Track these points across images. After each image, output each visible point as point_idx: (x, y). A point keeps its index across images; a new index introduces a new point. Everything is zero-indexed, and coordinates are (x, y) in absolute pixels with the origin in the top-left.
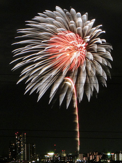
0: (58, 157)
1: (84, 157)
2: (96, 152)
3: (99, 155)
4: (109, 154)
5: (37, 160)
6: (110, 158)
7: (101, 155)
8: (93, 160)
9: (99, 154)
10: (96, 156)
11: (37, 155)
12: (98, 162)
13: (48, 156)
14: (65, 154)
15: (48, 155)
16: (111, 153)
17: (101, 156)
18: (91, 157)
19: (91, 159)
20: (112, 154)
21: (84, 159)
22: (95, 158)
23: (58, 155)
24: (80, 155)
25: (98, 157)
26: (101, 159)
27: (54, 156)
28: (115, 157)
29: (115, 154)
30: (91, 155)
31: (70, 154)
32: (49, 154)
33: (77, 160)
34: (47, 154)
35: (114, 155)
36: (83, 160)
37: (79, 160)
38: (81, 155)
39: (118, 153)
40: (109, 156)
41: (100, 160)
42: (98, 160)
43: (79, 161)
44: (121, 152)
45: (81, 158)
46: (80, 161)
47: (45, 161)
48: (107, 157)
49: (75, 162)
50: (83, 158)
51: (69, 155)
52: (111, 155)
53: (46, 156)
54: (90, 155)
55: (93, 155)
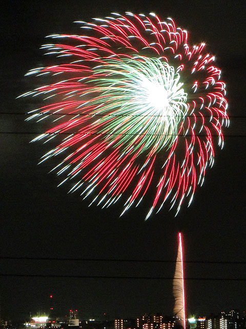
0: (60, 328)
1: (126, 327)
2: (158, 315)
3: (167, 323)
4: (192, 320)
7: (171, 323)
10: (159, 324)
11: (4, 324)
13: (34, 326)
14: (78, 320)
15: (34, 322)
16: (197, 318)
17: (171, 326)
20: (199, 320)
23: (58, 322)
24: (118, 322)
25: (163, 327)
27: (48, 324)
28: (209, 328)
29: (207, 319)
30: (145, 322)
31: (91, 320)
32: (36, 319)
34: (29, 320)
35: (206, 323)
38: (120, 322)
39: (215, 317)
44: (223, 314)
51: (89, 322)
52: (199, 323)
53: (27, 324)
54: (142, 323)
55: (152, 321)
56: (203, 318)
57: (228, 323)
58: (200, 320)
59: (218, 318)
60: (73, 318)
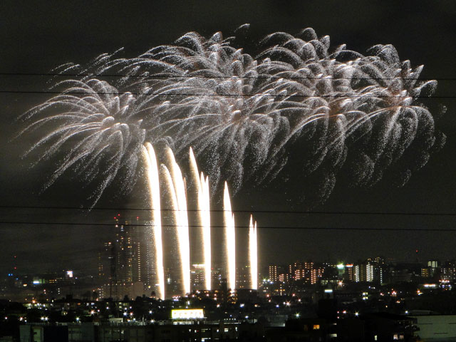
0: (217, 274)
1: (279, 273)
2: (309, 262)
3: (317, 269)
4: (341, 266)
5: (167, 280)
6: (343, 275)
7: (321, 269)
8: (303, 280)
9: (316, 267)
10: (310, 270)
12: (314, 284)
13: (194, 272)
15: (194, 268)
16: (345, 264)
17: (321, 271)
18: (297, 273)
21: (281, 278)
22: (308, 275)
23: (216, 269)
24: (271, 268)
25: (314, 272)
26: (322, 279)
28: (357, 274)
29: (354, 265)
30: (296, 268)
31: (246, 267)
32: (196, 266)
33: (264, 280)
35: (353, 269)
36: (278, 280)
37: (269, 280)
38: (274, 268)
39: (362, 263)
40: (341, 270)
41: (319, 280)
42: (313, 281)
43: (269, 283)
44: (369, 261)
45: (274, 276)
46: (272, 283)
48: (337, 274)
50: (278, 276)
52: (347, 269)
54: (294, 269)
55: (303, 268)
56: (350, 264)
57: (374, 269)
58: (348, 266)
59: (365, 264)
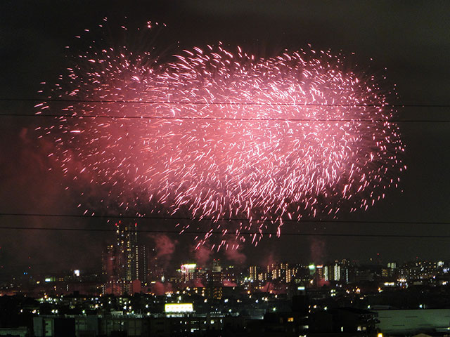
0: (205, 274)
1: (259, 272)
2: (284, 263)
3: (291, 270)
4: (312, 267)
5: (161, 279)
6: (314, 274)
7: (295, 270)
8: (279, 279)
9: (290, 268)
10: (285, 270)
12: (289, 283)
13: (184, 272)
14: (220, 267)
15: (184, 268)
16: (316, 265)
17: (295, 272)
18: (274, 273)
19: (274, 277)
21: (260, 277)
22: (284, 275)
23: (204, 269)
24: (252, 268)
25: (288, 272)
26: (296, 278)
27: (196, 270)
28: (325, 274)
29: (324, 267)
30: (274, 269)
32: (186, 266)
33: (246, 279)
34: (181, 267)
35: (323, 269)
36: (257, 279)
37: (249, 279)
38: (254, 268)
39: (331, 265)
40: (312, 271)
41: (293, 279)
42: (288, 280)
43: (249, 281)
44: (336, 263)
45: (254, 275)
46: (252, 281)
47: (178, 281)
48: (309, 274)
49: (240, 283)
50: (257, 275)
51: (229, 268)
52: (317, 269)
53: (179, 271)
54: (271, 269)
55: (279, 268)
56: (320, 265)
57: (340, 269)
58: (319, 267)
59: (333, 265)
60: (216, 266)
